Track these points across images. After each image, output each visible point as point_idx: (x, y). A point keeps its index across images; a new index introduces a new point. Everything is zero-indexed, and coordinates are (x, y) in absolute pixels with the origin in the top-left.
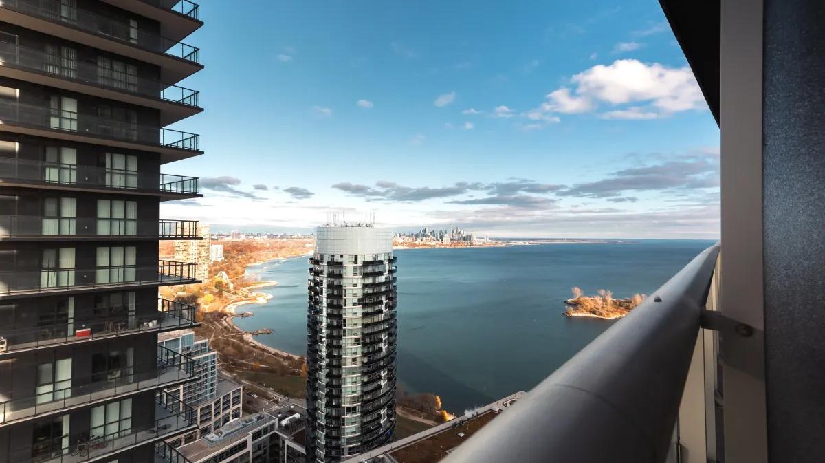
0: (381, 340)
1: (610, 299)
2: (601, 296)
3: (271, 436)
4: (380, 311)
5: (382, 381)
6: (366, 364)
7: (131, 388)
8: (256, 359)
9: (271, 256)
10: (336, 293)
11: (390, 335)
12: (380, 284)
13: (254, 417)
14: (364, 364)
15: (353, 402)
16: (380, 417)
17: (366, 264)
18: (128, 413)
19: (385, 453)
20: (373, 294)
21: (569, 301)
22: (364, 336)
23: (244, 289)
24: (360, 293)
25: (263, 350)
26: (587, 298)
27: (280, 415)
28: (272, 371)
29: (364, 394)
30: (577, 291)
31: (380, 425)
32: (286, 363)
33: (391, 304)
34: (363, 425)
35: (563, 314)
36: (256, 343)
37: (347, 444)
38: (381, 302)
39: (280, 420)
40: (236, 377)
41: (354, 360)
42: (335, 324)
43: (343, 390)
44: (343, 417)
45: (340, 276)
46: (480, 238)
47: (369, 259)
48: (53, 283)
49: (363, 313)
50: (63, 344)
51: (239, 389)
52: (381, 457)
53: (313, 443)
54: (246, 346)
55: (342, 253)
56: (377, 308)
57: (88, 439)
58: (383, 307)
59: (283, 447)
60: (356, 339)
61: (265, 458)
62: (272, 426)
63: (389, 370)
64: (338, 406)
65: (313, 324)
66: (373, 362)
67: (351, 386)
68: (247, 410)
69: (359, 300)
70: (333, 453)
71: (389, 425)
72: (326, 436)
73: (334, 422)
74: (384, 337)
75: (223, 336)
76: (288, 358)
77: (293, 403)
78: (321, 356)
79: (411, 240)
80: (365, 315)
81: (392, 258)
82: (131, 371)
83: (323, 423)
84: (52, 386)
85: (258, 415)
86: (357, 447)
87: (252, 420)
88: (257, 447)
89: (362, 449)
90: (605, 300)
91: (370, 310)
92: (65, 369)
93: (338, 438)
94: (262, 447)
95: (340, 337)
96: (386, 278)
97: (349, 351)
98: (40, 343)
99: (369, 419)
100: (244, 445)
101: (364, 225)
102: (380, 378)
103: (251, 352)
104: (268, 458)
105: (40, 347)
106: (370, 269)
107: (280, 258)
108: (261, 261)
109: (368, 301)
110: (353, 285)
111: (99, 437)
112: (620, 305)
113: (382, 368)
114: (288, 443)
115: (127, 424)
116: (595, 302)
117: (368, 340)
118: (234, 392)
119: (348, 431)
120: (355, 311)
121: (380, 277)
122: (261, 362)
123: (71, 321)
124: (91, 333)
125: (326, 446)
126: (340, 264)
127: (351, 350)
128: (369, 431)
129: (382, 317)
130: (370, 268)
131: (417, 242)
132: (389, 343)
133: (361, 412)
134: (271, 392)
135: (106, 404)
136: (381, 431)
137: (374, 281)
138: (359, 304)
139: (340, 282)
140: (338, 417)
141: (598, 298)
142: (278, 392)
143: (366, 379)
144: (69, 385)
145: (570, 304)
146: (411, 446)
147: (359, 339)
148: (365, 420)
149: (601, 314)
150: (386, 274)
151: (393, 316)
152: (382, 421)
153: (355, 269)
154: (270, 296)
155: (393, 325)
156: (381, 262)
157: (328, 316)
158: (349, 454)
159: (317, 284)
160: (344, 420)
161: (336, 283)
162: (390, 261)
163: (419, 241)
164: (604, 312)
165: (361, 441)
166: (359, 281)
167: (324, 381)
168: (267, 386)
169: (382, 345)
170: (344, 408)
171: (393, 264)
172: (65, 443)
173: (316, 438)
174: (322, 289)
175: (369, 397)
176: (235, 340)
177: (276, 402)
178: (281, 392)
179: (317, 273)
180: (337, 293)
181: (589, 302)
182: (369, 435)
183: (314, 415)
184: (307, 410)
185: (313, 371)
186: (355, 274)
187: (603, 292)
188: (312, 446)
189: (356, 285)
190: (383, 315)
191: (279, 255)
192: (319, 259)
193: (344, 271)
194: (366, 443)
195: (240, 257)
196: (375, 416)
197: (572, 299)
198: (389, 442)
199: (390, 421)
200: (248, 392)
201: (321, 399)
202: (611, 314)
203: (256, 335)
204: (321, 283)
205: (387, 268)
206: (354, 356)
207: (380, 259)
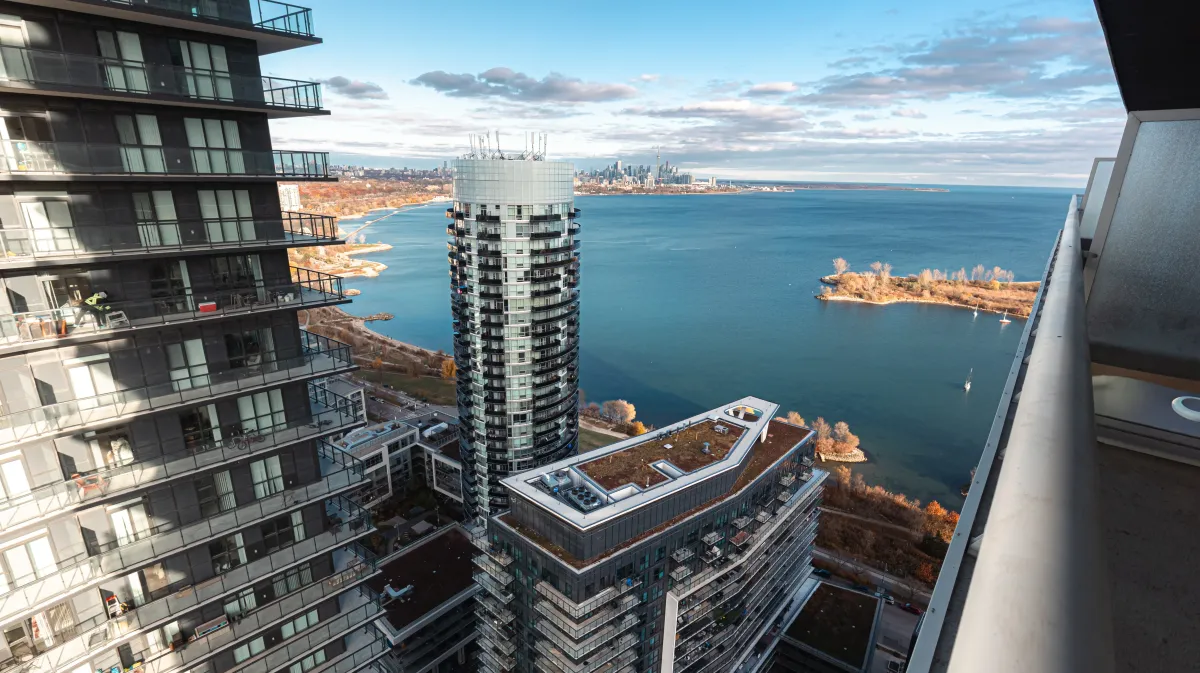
0: (557, 330)
1: (886, 276)
2: (874, 271)
3: (412, 448)
4: (557, 290)
5: (560, 383)
6: (538, 361)
7: (280, 376)
8: (375, 354)
9: (375, 203)
10: (491, 263)
11: (571, 323)
12: (556, 251)
13: (387, 426)
14: (535, 362)
15: (522, 409)
16: (558, 426)
17: (535, 220)
18: (279, 405)
19: (571, 466)
20: (547, 265)
21: (827, 278)
22: (535, 323)
23: (341, 255)
24: (527, 262)
25: (384, 342)
26: (853, 274)
27: (420, 425)
28: (400, 370)
29: (536, 398)
30: (841, 264)
31: (558, 437)
32: (419, 360)
33: (572, 281)
34: (536, 436)
35: (816, 297)
36: (371, 332)
37: (516, 458)
38: (558, 277)
39: (422, 430)
40: (350, 377)
41: (521, 355)
42: (492, 307)
43: (508, 394)
44: (509, 427)
45: (496, 237)
46: (701, 181)
47: (539, 211)
48: (155, 241)
49: (532, 292)
50: (192, 321)
51: (359, 393)
52: (566, 470)
53: (470, 456)
54: (359, 337)
55: (497, 203)
56: (552, 285)
57: (242, 432)
58: (560, 284)
59: (430, 461)
60: (522, 329)
61: (407, 473)
62: (412, 437)
63: (569, 369)
64: (503, 413)
65: (460, 309)
66: (548, 358)
67: (519, 389)
68: (373, 418)
69: (526, 273)
70: (498, 467)
71: (569, 436)
72: (488, 449)
73: (497, 432)
74: (562, 325)
75: (322, 322)
76: (420, 354)
77: (434, 411)
78: (474, 351)
79: (593, 182)
80: (535, 295)
81: (573, 211)
82: (274, 357)
83: (483, 433)
84: (186, 371)
85: (391, 423)
86: (530, 461)
87: (383, 430)
88: (395, 462)
89: (534, 463)
90: (879, 278)
91: (542, 287)
92: (196, 350)
93: (504, 451)
94: (402, 460)
95: (500, 325)
96: (566, 241)
97: (514, 344)
98: (167, 317)
99: (543, 428)
100: (378, 458)
101: (529, 157)
102: (558, 379)
103: (366, 345)
104: (411, 473)
105: (167, 324)
106: (542, 228)
107: (390, 208)
108: (359, 211)
109: (540, 275)
110: (517, 251)
111: (252, 431)
112: (900, 285)
113: (560, 366)
114: (435, 457)
115: (281, 418)
116: (865, 280)
117: (540, 330)
118: (353, 396)
119: (517, 442)
120: (520, 289)
121: (556, 240)
122: (383, 357)
123: (189, 292)
124: (218, 307)
125: (489, 460)
126: (496, 220)
127: (517, 344)
128: (544, 443)
129: (559, 298)
130: (541, 225)
131: (603, 185)
132: (568, 334)
133: (533, 421)
134: (402, 396)
135: (252, 394)
136: (559, 443)
137: (548, 245)
138: (526, 280)
139: (497, 246)
140: (502, 427)
141: (868, 275)
142: (412, 396)
143: (538, 380)
144: (205, 370)
145: (828, 283)
146: (603, 459)
147: (527, 328)
148: (538, 430)
149: (870, 298)
150: (565, 235)
151: (574, 297)
152: (561, 432)
153: (519, 227)
154: (382, 266)
155: (575, 310)
156: (557, 217)
157: (483, 295)
158: (519, 469)
159: (462, 249)
160: (510, 430)
161: (491, 248)
162: (571, 216)
163: (605, 183)
164: (875, 295)
165: (534, 455)
166: (525, 244)
167: (481, 382)
168: (396, 389)
169: (559, 337)
170: (510, 415)
171: (575, 220)
172: (217, 435)
173: (474, 451)
174: (470, 257)
175: (542, 403)
176: (341, 329)
177: (412, 409)
178: (416, 396)
179: (461, 233)
180: (493, 263)
181: (856, 281)
182: (543, 449)
183: (470, 424)
184: (460, 417)
185: (464, 370)
186: (519, 235)
187: (878, 265)
188: (470, 459)
189: (520, 251)
190: (560, 295)
191: (388, 203)
192: (463, 210)
193: (502, 229)
194: (540, 457)
195: (326, 204)
196: (552, 425)
197: (832, 276)
198: (570, 456)
199: (571, 433)
200: (372, 397)
201: (478, 404)
202: (884, 298)
203: (370, 321)
204: (469, 247)
205: (566, 227)
206: (522, 351)
207: (556, 211)
